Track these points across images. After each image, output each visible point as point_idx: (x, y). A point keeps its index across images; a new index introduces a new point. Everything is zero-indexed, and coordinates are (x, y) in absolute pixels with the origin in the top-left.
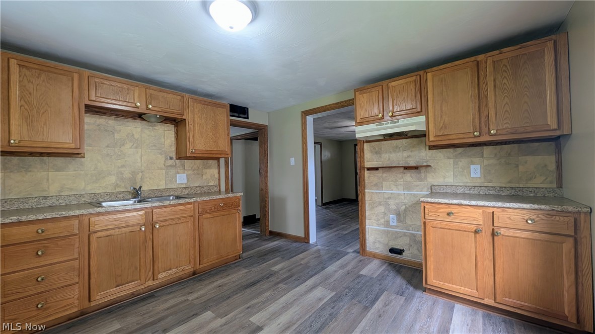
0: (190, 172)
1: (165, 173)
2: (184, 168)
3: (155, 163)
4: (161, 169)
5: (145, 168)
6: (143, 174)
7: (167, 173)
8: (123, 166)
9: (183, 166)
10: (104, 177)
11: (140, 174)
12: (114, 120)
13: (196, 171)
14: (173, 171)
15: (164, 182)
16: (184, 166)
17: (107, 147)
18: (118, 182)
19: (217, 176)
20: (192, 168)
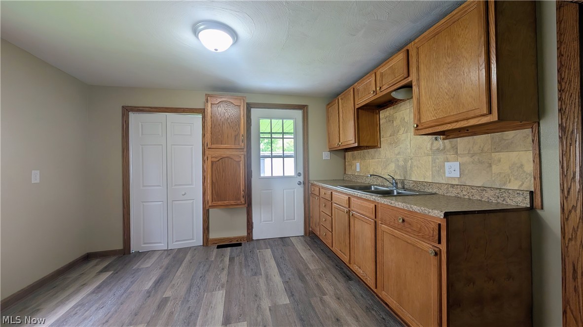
0: (466, 159)
1: (432, 161)
2: (457, 153)
3: (421, 148)
4: (428, 155)
5: (413, 154)
6: (412, 162)
7: (434, 161)
8: (399, 153)
9: (455, 148)
10: (389, 164)
11: (410, 161)
12: (394, 108)
13: (476, 158)
14: (441, 157)
15: (431, 173)
16: (457, 148)
17: (390, 136)
18: (396, 169)
19: (529, 167)
20: (469, 151)
